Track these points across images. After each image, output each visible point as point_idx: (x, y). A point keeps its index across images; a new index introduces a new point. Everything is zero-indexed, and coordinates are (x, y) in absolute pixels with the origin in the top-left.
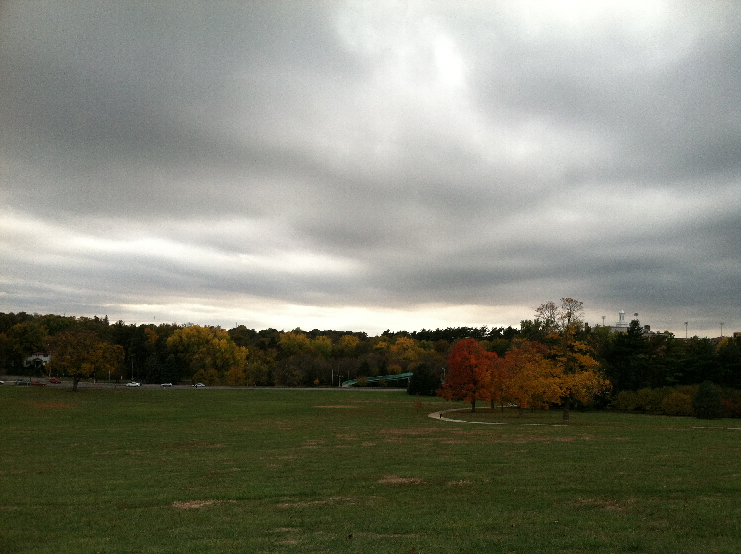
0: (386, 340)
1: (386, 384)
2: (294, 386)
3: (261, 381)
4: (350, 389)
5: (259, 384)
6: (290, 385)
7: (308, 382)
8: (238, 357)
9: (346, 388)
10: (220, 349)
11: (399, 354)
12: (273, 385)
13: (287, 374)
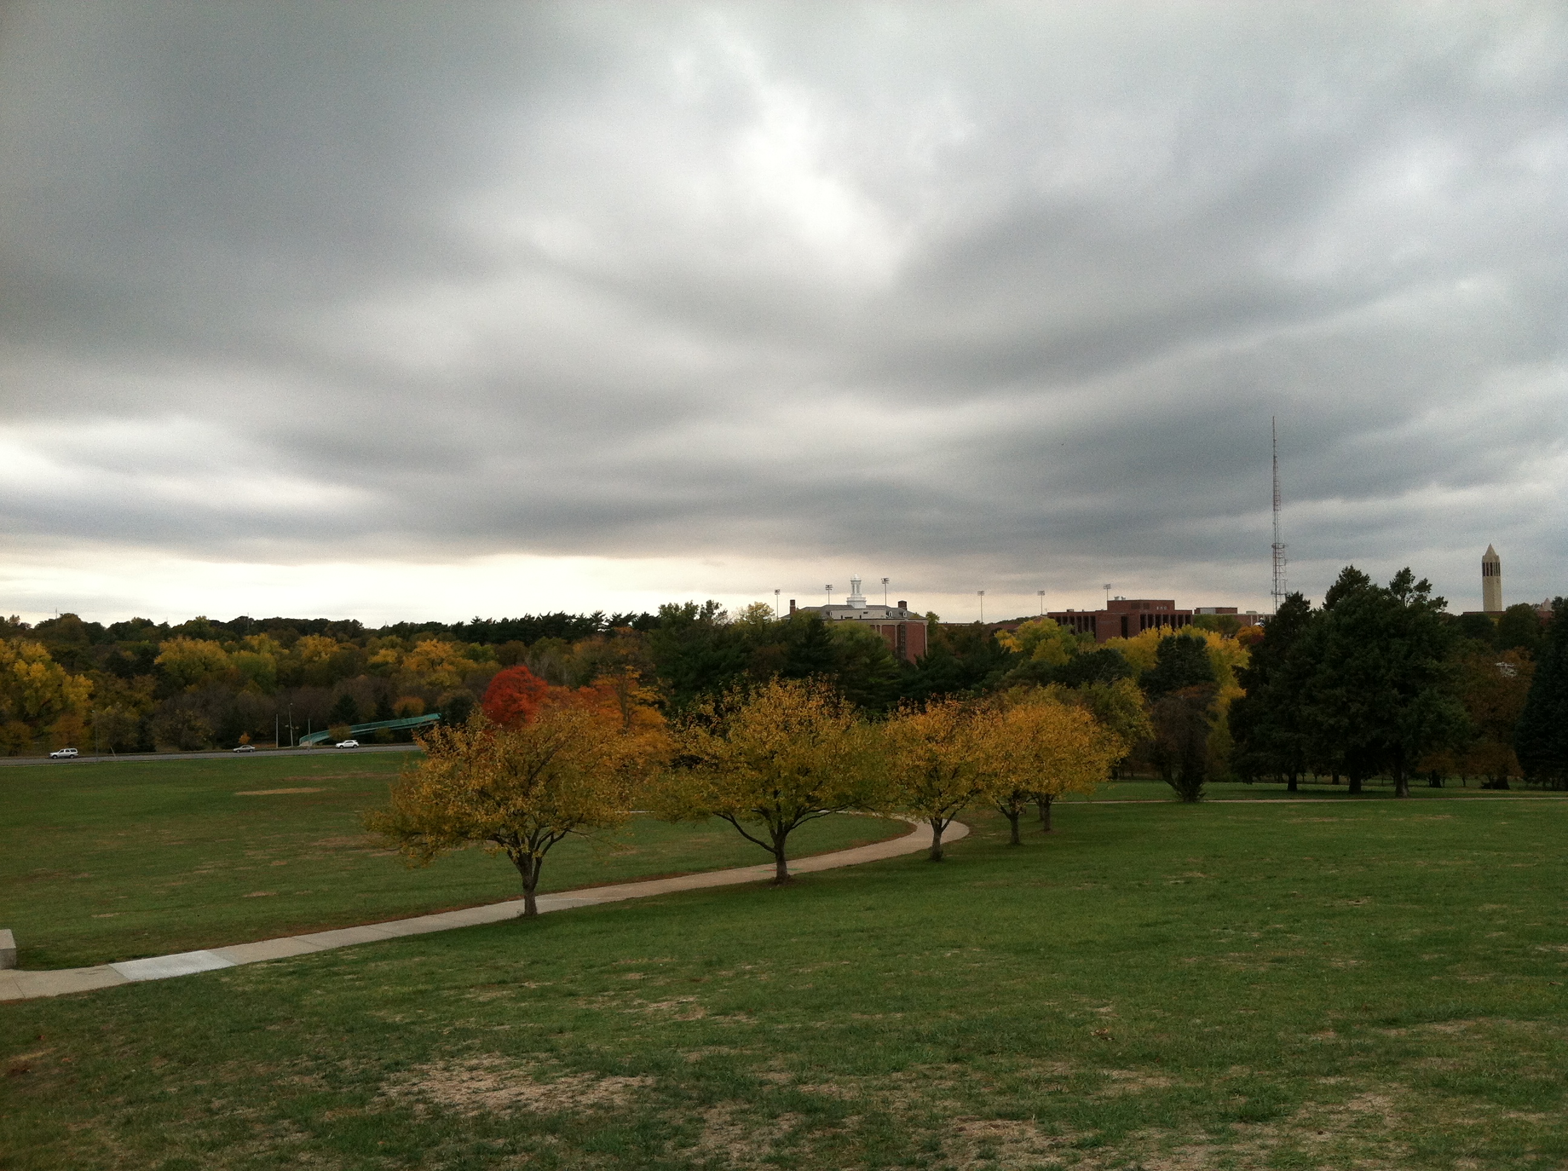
0: (397, 644)
1: (392, 737)
2: (198, 749)
3: (124, 743)
4: (316, 751)
5: (120, 749)
6: (187, 748)
7: (226, 740)
8: (72, 696)
9: (305, 748)
10: (32, 681)
11: (421, 674)
12: (151, 750)
13: (180, 726)
